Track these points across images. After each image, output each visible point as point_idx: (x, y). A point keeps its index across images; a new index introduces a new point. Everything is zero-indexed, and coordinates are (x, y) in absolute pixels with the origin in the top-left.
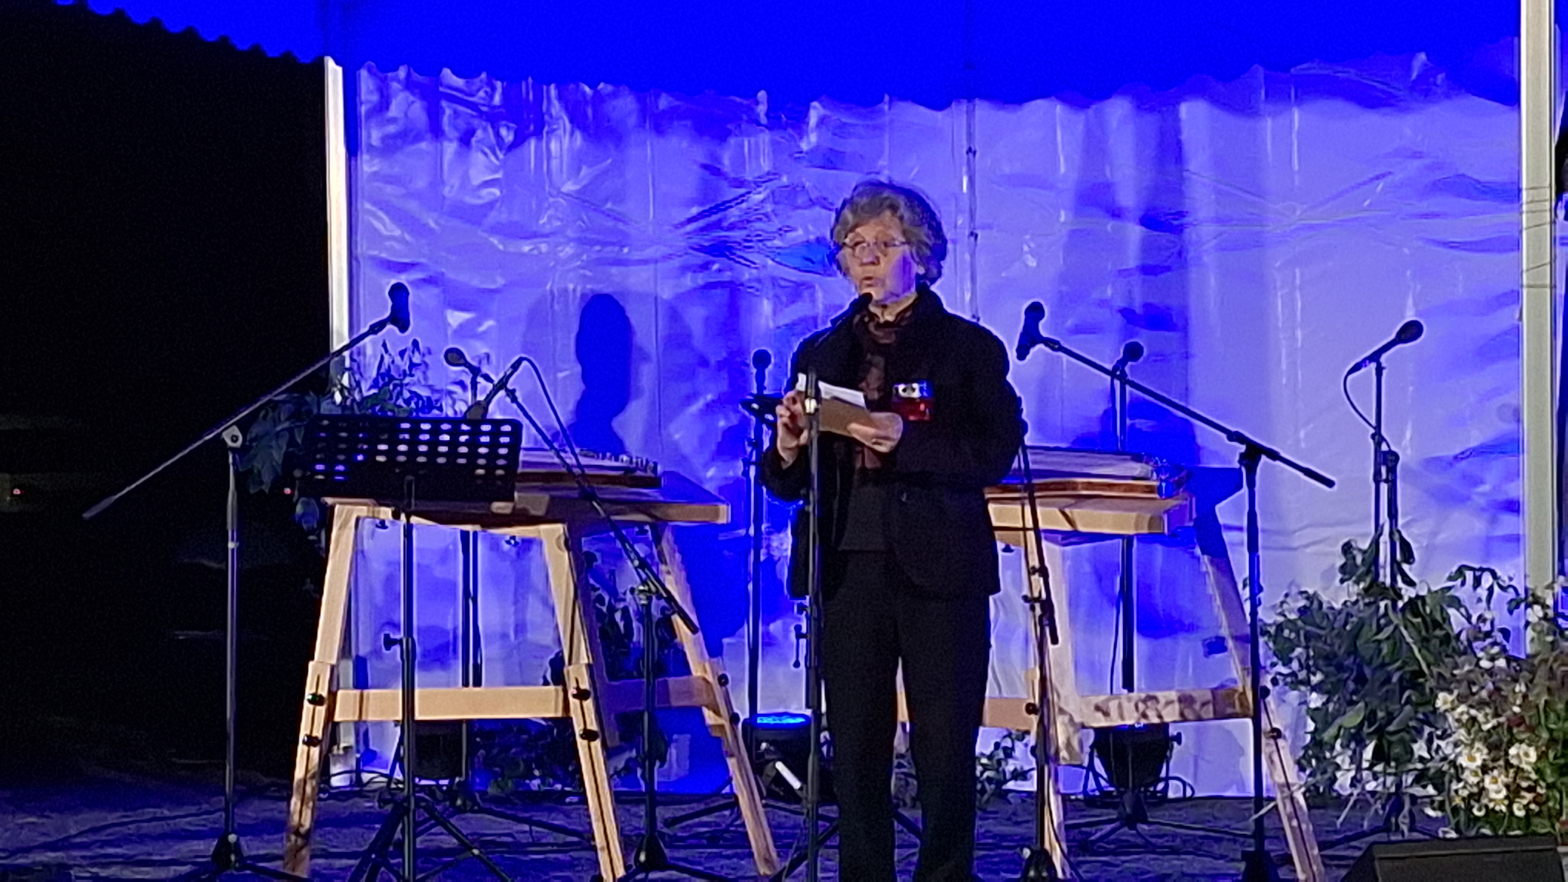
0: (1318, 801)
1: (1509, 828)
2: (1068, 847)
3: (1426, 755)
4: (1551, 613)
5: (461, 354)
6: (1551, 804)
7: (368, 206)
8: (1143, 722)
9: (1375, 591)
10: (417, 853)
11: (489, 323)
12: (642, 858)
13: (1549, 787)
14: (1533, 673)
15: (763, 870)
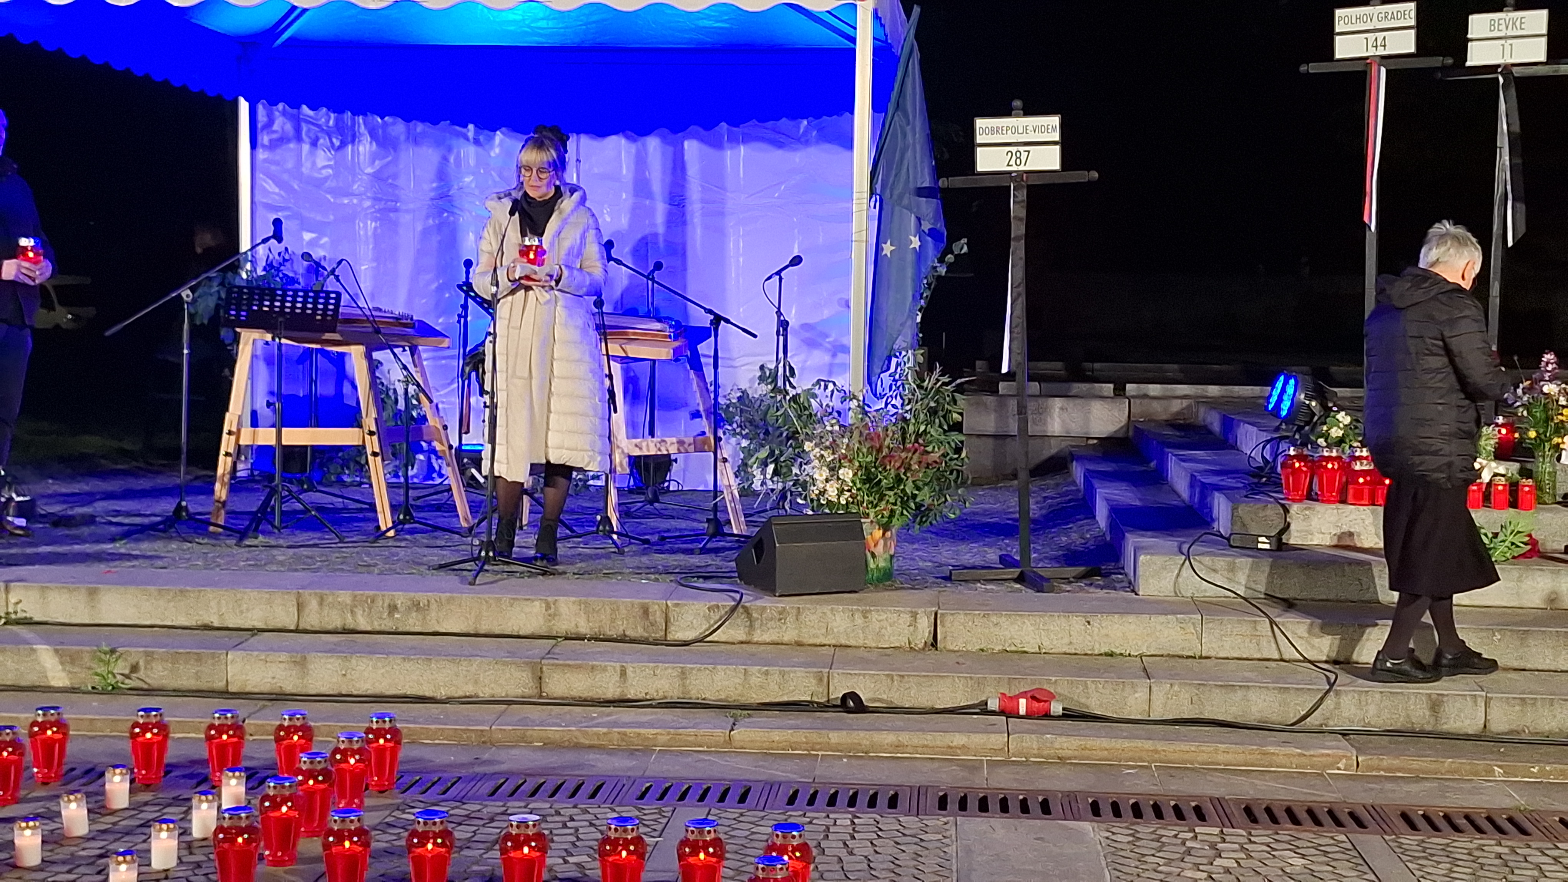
0: (745, 493)
1: (838, 509)
2: (620, 515)
3: (798, 473)
4: (861, 403)
5: (310, 255)
6: (859, 498)
7: (261, 175)
8: (659, 453)
9: (775, 390)
10: (283, 513)
11: (325, 240)
12: (401, 517)
13: (858, 490)
14: (852, 433)
15: (464, 524)
